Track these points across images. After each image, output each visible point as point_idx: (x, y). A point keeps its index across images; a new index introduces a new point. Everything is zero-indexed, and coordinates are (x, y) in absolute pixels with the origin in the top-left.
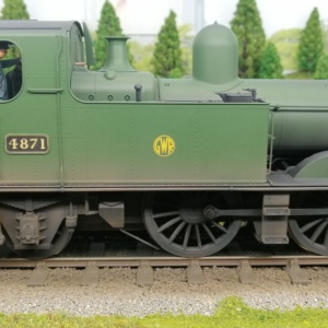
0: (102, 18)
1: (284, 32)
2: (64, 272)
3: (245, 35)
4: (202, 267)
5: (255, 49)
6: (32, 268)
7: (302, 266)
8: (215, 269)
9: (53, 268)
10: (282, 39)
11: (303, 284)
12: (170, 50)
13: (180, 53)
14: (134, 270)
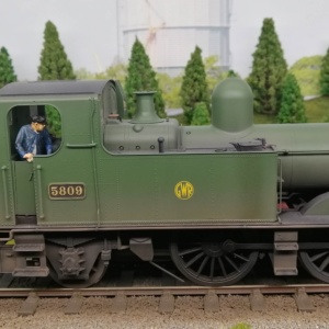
0: (133, 57)
1: (307, 59)
2: (96, 300)
3: (267, 66)
4: (218, 295)
5: (276, 80)
6: (69, 297)
7: (309, 294)
8: (230, 298)
9: (87, 297)
10: (304, 66)
11: (308, 311)
12: (197, 83)
13: (206, 86)
14: (158, 299)
